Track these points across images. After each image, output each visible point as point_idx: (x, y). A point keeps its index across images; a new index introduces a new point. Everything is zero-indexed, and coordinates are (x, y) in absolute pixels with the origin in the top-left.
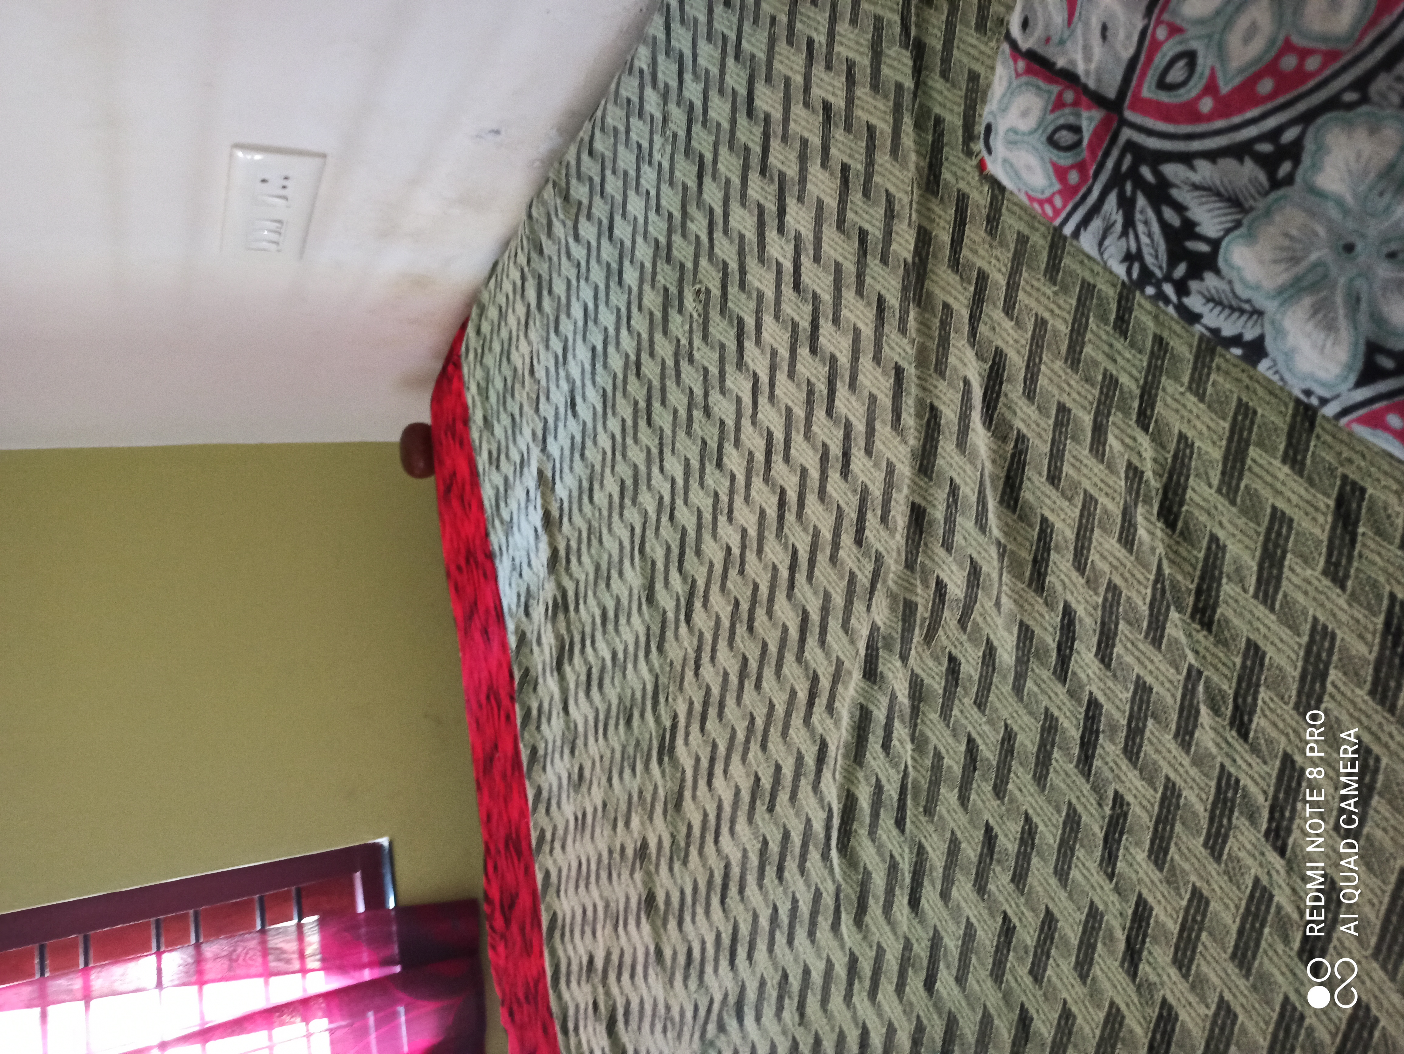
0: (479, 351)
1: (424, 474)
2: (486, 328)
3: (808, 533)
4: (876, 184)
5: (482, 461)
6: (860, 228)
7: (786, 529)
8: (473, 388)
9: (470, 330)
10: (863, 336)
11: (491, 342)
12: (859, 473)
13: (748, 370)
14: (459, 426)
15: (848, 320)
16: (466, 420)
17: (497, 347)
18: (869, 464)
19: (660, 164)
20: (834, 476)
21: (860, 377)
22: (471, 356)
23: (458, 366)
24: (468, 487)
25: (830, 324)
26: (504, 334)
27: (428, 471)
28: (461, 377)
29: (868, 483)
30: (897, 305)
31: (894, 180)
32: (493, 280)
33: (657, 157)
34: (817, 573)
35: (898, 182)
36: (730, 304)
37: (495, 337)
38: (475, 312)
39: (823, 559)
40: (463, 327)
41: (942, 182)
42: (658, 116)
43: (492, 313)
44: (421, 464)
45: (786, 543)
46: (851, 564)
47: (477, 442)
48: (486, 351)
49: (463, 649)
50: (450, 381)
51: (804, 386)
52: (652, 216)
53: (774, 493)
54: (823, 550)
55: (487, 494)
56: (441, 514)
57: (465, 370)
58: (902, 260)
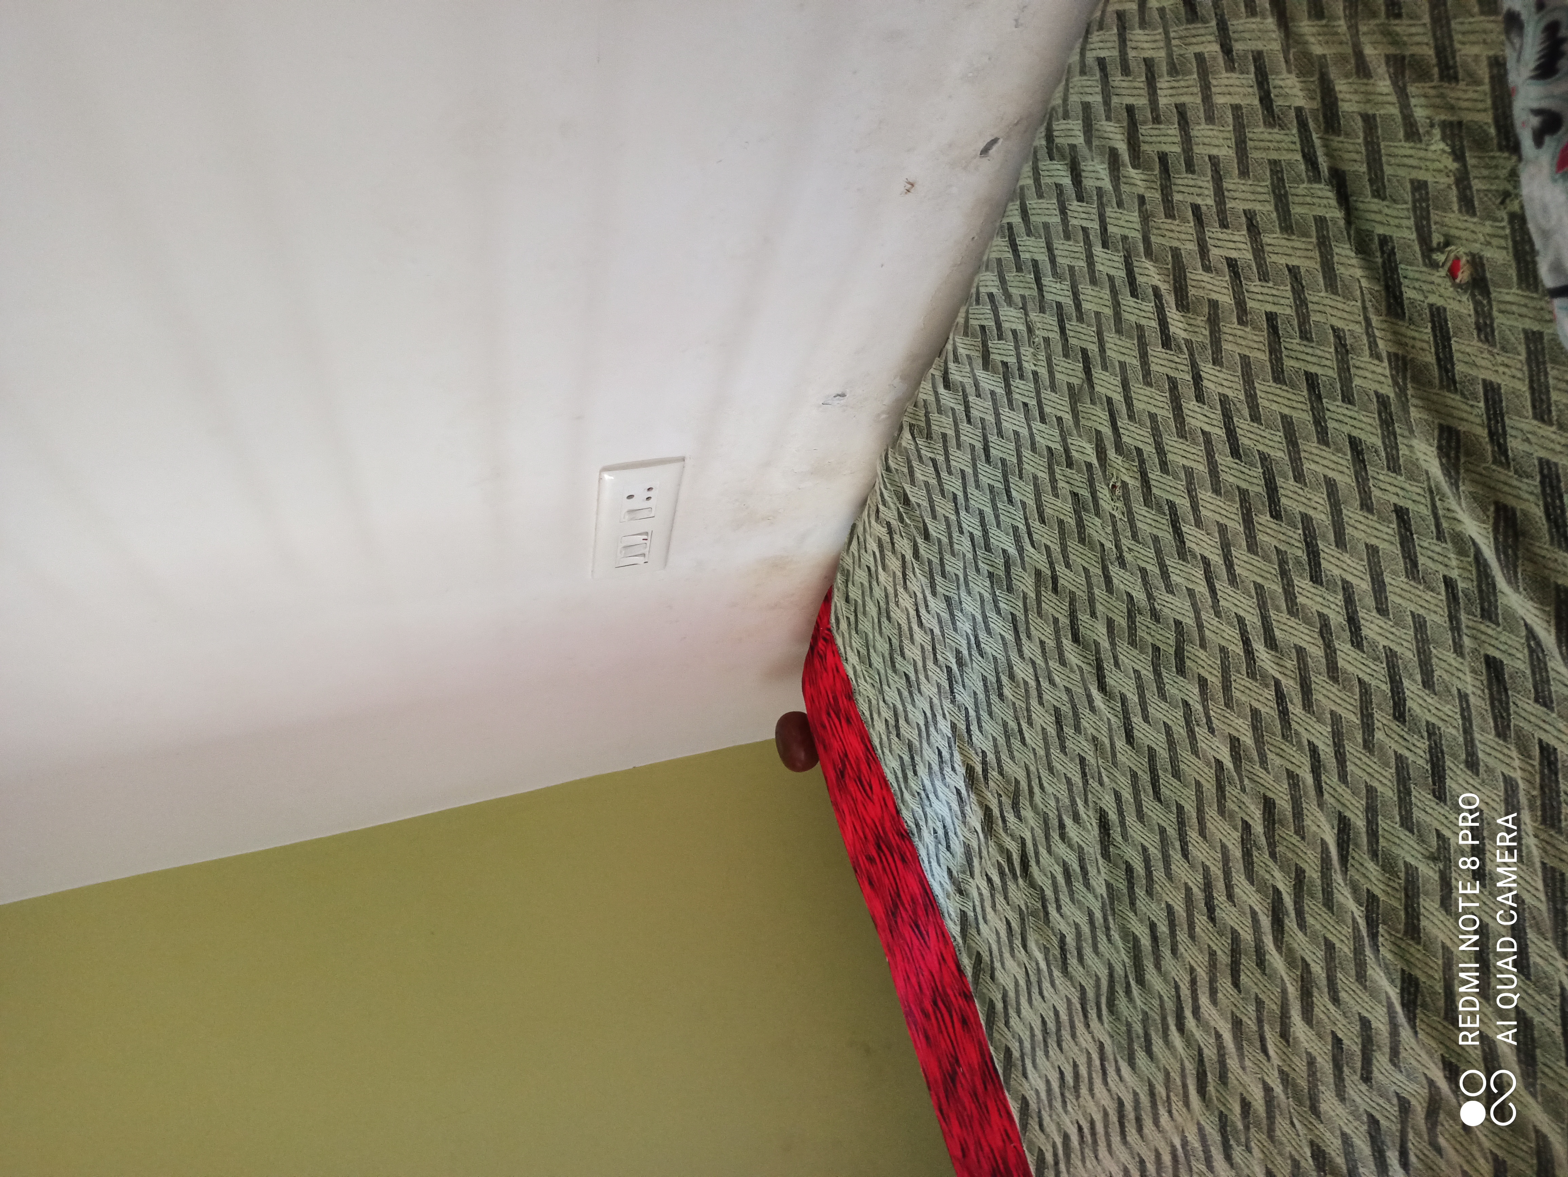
0: (852, 618)
1: (807, 765)
2: (855, 593)
3: (1324, 724)
4: (1317, 323)
5: (877, 732)
6: (1306, 373)
7: (1294, 725)
8: (853, 658)
9: (838, 600)
10: (1341, 486)
11: (864, 606)
12: (1378, 638)
13: (1194, 556)
14: (843, 702)
15: (1315, 473)
16: (850, 694)
17: (872, 610)
18: (1388, 625)
19: (1035, 373)
20: (1344, 648)
21: (1349, 530)
22: (844, 625)
23: (830, 640)
24: (864, 767)
25: (1292, 481)
26: (878, 593)
27: (811, 760)
28: (835, 652)
29: (1393, 646)
30: (1379, 443)
31: (1339, 314)
32: (855, 542)
33: (1028, 367)
34: (1350, 767)
35: (1345, 315)
36: (1154, 491)
37: (868, 599)
38: (840, 579)
39: (1353, 749)
40: (828, 599)
41: (1406, 302)
42: (1021, 328)
43: (861, 576)
44: (802, 755)
45: (1299, 743)
46: (1394, 746)
47: (867, 714)
48: (860, 616)
49: (890, 951)
50: (822, 658)
51: (1274, 557)
52: (1037, 425)
53: (1267, 686)
54: (1352, 739)
55: (890, 765)
56: (835, 804)
57: (839, 641)
58: (1372, 393)
